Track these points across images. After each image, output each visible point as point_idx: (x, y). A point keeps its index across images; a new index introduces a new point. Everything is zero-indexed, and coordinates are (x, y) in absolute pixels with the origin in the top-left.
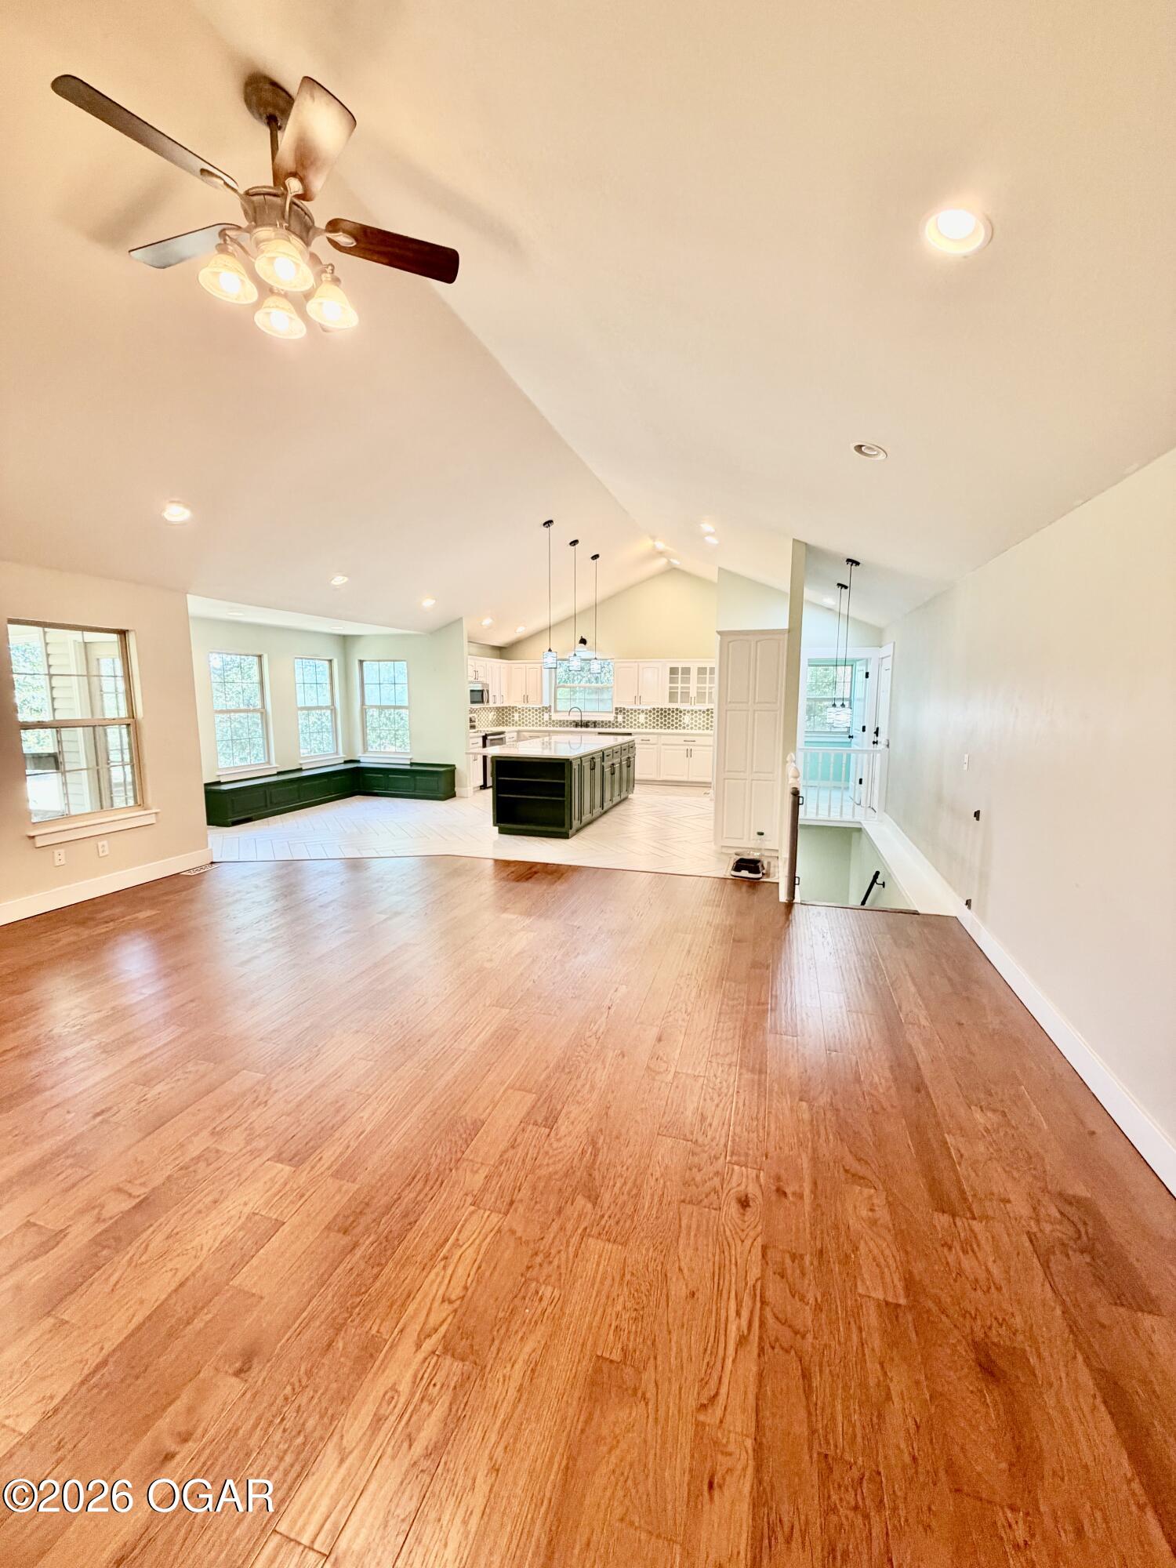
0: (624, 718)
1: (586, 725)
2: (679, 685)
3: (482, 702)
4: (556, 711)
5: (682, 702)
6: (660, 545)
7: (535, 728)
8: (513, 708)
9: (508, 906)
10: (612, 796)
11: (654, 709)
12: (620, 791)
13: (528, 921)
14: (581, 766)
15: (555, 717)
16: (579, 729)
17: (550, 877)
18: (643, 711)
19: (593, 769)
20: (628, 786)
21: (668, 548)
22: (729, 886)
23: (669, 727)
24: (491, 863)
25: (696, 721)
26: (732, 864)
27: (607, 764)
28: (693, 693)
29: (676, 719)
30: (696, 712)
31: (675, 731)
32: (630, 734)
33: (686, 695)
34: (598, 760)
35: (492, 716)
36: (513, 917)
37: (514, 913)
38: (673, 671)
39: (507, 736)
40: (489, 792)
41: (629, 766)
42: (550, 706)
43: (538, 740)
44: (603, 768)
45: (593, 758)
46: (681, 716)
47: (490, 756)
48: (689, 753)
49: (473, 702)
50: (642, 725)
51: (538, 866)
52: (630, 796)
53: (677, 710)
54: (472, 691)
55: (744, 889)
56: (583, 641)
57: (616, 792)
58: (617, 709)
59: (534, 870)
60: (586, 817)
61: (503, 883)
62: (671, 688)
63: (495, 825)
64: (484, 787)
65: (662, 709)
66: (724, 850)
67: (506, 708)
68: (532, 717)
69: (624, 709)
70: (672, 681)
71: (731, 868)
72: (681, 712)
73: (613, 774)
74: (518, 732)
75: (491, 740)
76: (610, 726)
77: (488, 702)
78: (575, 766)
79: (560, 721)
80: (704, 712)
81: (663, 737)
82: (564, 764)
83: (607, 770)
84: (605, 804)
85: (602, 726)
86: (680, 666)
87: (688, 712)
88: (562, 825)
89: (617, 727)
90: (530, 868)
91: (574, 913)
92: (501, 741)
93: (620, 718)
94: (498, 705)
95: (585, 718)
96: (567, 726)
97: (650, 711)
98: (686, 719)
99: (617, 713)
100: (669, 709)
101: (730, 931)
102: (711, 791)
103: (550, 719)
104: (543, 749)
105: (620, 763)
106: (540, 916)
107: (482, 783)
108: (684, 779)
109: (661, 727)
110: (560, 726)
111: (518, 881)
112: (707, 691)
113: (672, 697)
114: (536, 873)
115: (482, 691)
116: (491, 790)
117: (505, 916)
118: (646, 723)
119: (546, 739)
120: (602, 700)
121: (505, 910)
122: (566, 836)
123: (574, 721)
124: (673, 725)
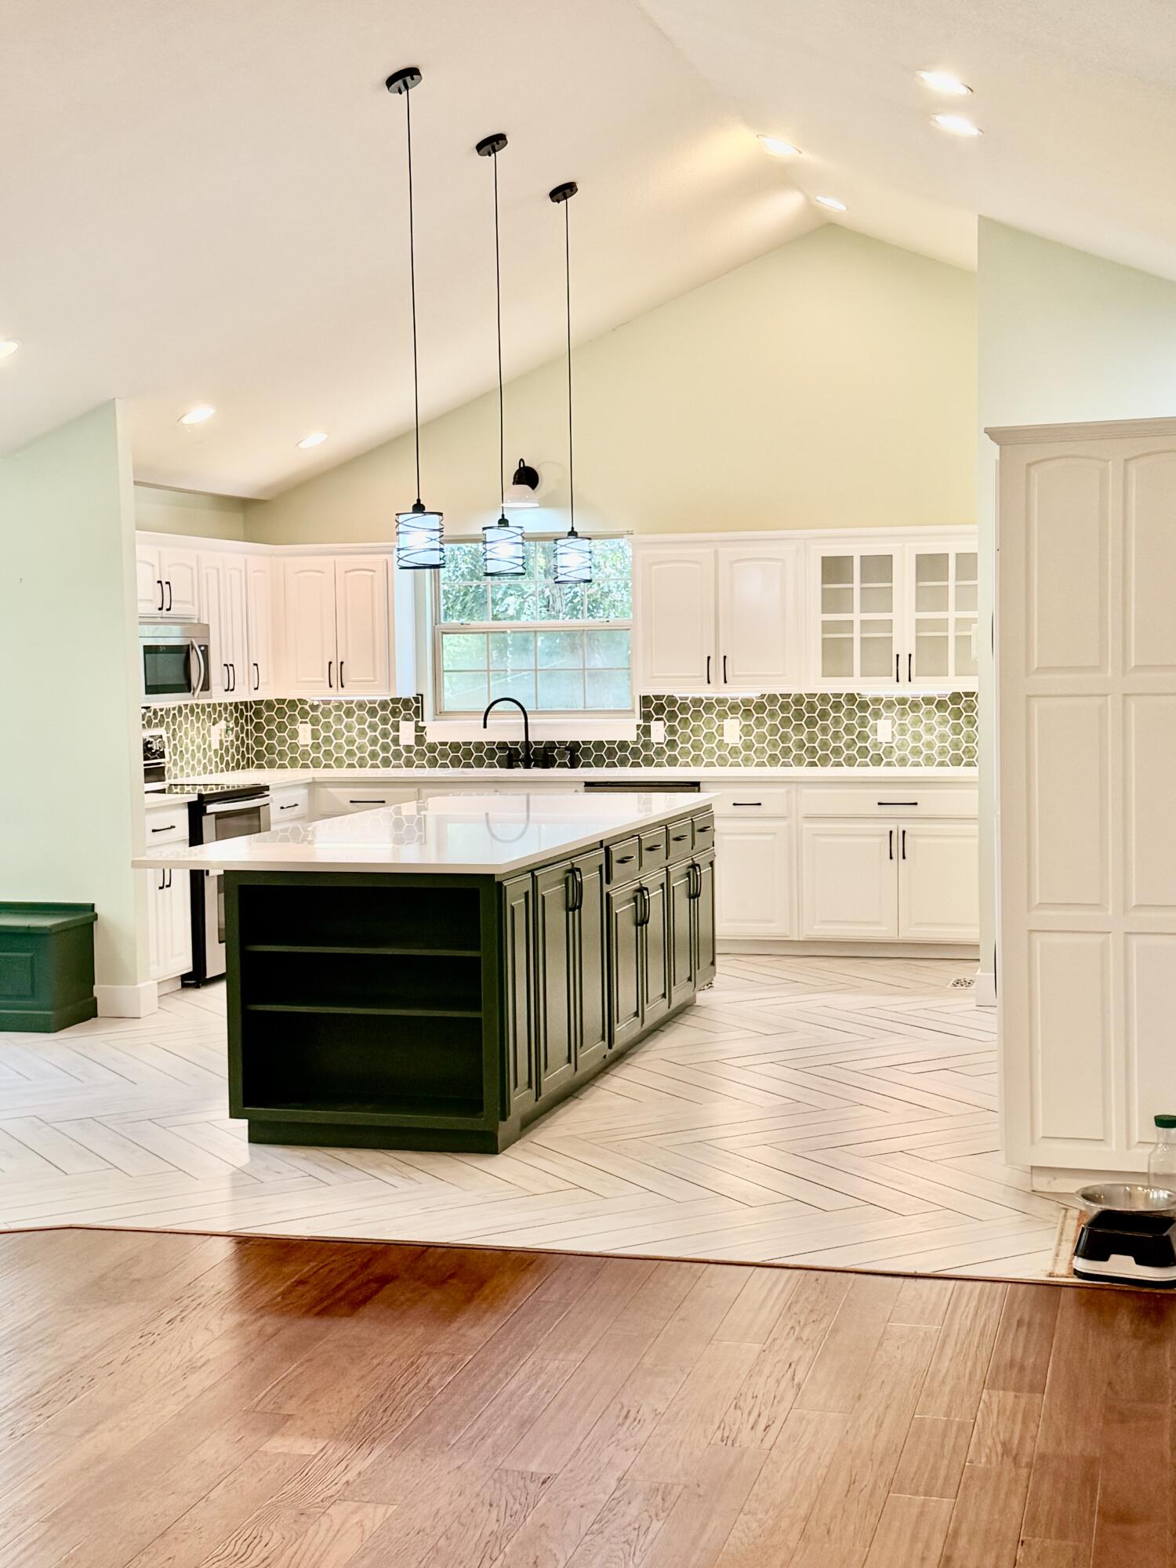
0: (672, 730)
1: (541, 755)
2: (857, 616)
3: (187, 687)
4: (439, 713)
5: (865, 673)
6: (780, 146)
7: (367, 773)
8: (292, 704)
9: (290, 1408)
10: (642, 998)
11: (772, 698)
12: (669, 981)
13: (362, 1463)
14: (533, 899)
15: (437, 732)
16: (519, 772)
17: (436, 1295)
18: (734, 708)
19: (573, 906)
20: (694, 965)
21: (806, 156)
22: (1069, 1317)
23: (824, 760)
24: (223, 1249)
25: (917, 737)
26: (1072, 1231)
27: (621, 891)
28: (904, 642)
29: (849, 729)
30: (915, 706)
31: (845, 771)
32: (694, 786)
33: (878, 648)
34: (590, 879)
35: (218, 733)
36: (306, 1447)
37: (313, 1434)
38: (834, 569)
39: (274, 800)
40: (216, 998)
41: (694, 896)
42: (419, 698)
43: (382, 810)
44: (607, 901)
45: (573, 871)
46: (863, 722)
47: (216, 872)
48: (898, 846)
49: (151, 689)
50: (734, 751)
51: (394, 1257)
52: (702, 997)
53: (851, 698)
54: (148, 650)
55: (1124, 1322)
56: (527, 476)
57: (656, 988)
58: (646, 701)
59: (377, 1269)
60: (557, 1074)
61: (270, 1323)
62: (826, 626)
63: (234, 1114)
64: (196, 978)
65: (799, 700)
66: (1042, 1183)
67: (269, 705)
68: (358, 734)
69: (672, 701)
70: (832, 601)
71: (1069, 1247)
72: (864, 706)
73: (641, 921)
74: (312, 785)
75: (219, 816)
76: (623, 762)
77: (206, 687)
78: (515, 900)
79: (455, 747)
80: (941, 705)
81: (806, 791)
82: (475, 893)
83: (623, 911)
84: (618, 1029)
85: (599, 762)
86: (855, 550)
87: (889, 705)
88: (474, 1106)
89: (649, 761)
90: (365, 1266)
91: (525, 1424)
92: (251, 822)
93: (658, 731)
94: (243, 695)
95: (541, 734)
96: (480, 763)
97: (760, 707)
98: (884, 730)
99: (647, 717)
100: (824, 698)
101: (1089, 1481)
102: (982, 975)
103: (420, 740)
104: (398, 840)
105: (666, 887)
106: (404, 1443)
107: (186, 965)
108: (883, 931)
109: (799, 760)
110: (456, 763)
111: (323, 1313)
112: (951, 634)
113: (835, 653)
114: (384, 1280)
115: (185, 651)
116: (221, 989)
117: (277, 1445)
118: (748, 746)
119: (409, 808)
120: (595, 674)
121: (278, 1422)
122: (486, 1144)
123: (503, 746)
124: (837, 751)
